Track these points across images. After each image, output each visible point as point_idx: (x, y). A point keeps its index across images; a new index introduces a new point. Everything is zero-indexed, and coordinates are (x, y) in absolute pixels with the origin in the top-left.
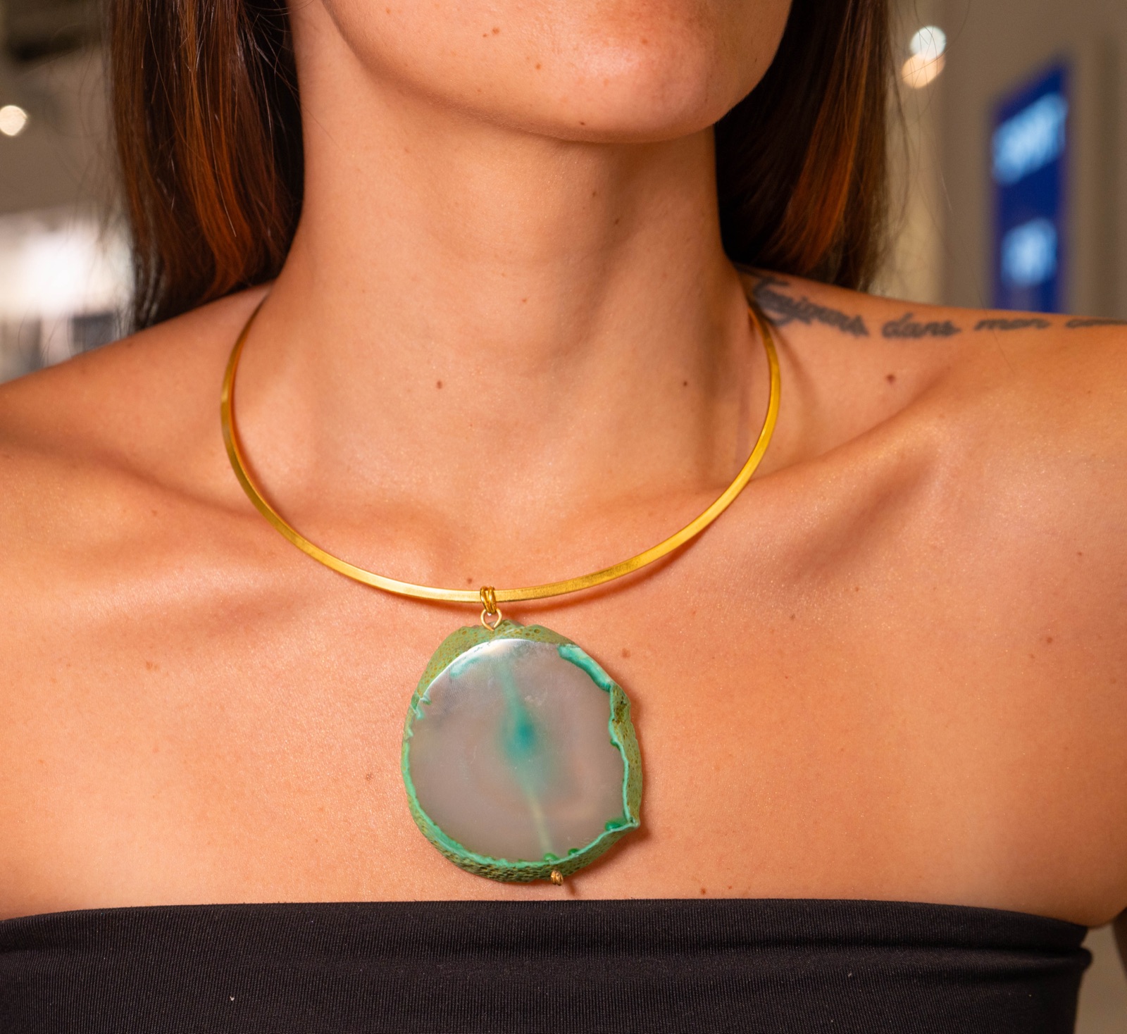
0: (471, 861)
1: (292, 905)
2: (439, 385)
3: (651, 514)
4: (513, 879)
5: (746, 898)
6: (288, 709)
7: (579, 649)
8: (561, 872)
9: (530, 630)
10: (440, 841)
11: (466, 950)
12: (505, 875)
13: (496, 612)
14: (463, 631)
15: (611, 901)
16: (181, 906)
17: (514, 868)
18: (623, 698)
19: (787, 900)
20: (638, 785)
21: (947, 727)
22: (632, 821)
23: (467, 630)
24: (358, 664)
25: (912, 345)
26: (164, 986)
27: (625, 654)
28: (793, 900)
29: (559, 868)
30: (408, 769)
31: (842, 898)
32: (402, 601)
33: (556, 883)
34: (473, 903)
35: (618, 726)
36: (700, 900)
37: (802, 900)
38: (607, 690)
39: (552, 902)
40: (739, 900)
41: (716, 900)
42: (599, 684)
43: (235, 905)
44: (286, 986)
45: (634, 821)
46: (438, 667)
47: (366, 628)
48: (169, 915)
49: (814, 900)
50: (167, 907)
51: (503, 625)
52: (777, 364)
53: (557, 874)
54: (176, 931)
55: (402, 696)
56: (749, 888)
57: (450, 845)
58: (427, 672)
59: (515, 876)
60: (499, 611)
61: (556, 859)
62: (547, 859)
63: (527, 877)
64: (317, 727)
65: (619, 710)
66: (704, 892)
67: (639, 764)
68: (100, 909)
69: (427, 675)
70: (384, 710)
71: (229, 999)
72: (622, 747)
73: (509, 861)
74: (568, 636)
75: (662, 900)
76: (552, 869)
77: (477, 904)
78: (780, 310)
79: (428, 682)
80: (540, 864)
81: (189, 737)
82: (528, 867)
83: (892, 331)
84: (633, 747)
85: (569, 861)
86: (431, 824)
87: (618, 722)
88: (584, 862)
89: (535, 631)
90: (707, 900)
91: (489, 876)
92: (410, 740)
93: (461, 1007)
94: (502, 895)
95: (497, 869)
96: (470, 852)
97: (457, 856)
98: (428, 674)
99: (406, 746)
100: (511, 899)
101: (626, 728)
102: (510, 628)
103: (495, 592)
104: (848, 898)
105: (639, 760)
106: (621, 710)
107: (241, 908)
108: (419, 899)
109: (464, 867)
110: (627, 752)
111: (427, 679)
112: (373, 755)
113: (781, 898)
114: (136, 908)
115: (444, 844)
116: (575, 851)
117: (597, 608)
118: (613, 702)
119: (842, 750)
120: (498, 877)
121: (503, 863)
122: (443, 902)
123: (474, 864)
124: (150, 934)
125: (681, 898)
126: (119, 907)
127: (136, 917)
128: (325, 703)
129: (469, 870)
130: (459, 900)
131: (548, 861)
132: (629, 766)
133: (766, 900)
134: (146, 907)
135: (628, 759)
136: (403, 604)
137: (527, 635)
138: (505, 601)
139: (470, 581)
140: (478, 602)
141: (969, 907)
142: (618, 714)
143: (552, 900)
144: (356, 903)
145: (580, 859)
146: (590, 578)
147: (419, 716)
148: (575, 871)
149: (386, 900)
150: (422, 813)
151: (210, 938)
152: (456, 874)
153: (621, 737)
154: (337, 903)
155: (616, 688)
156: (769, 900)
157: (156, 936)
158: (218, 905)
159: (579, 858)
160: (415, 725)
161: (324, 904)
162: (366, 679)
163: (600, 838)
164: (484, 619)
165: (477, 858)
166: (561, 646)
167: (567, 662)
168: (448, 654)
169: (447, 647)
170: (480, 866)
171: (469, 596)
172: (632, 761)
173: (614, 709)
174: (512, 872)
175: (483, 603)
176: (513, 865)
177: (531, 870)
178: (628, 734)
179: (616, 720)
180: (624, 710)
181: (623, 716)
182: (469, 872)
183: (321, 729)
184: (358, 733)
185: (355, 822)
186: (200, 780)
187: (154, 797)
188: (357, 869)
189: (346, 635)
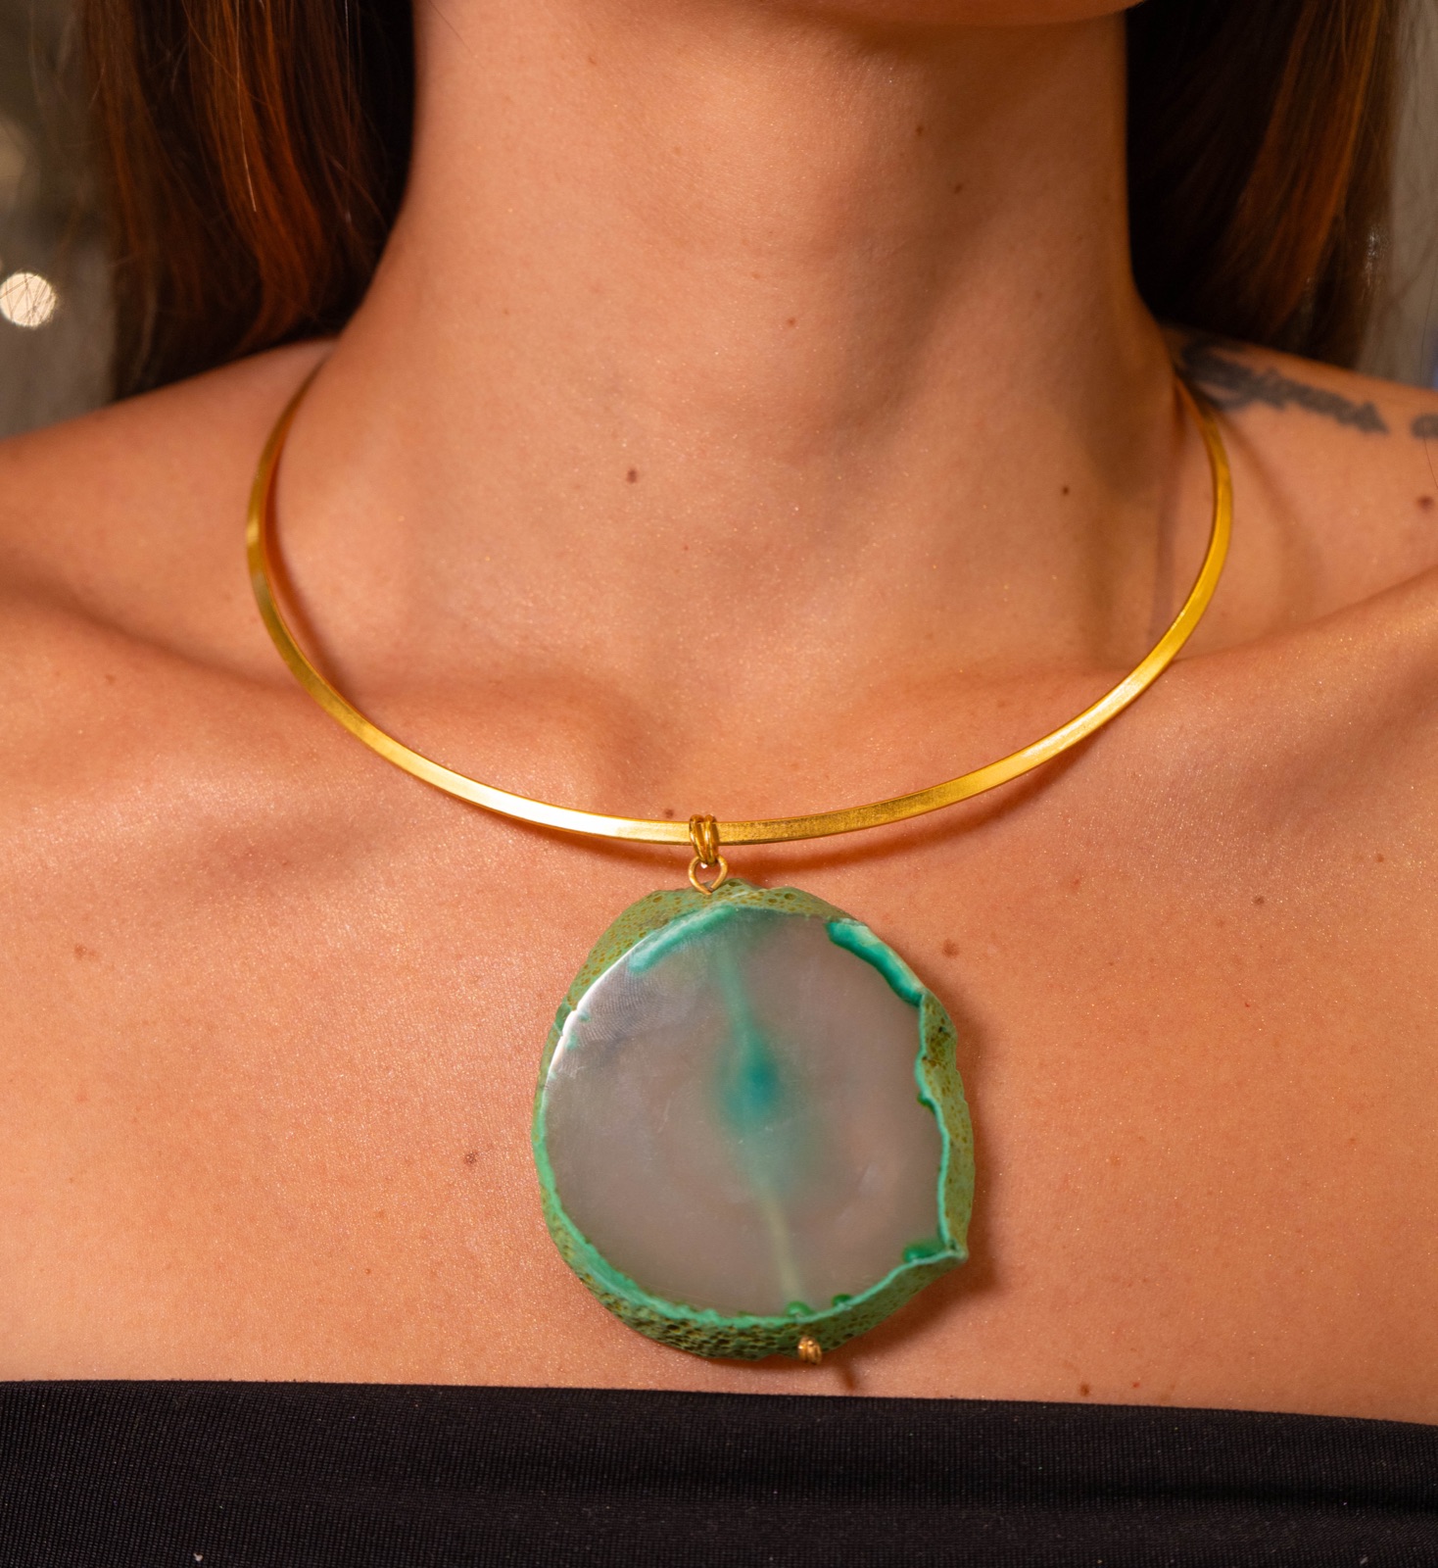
0: (652, 1312)
1: (318, 1385)
2: (633, 475)
3: (1002, 705)
4: (728, 1351)
5: (1168, 1405)
6: (330, 1034)
7: (866, 928)
8: (818, 1339)
9: (777, 895)
10: (595, 1273)
12: (714, 1341)
13: (716, 861)
14: (655, 898)
15: (911, 1400)
17: (731, 1327)
20: (967, 1182)
22: (954, 1247)
23: (663, 894)
24: (460, 957)
26: (73, 1529)
27: (950, 950)
28: (1258, 1413)
29: (814, 1330)
30: (545, 1139)
31: (1348, 1414)
36: (1080, 1405)
38: (913, 1002)
39: (801, 1397)
40: (1155, 1408)
41: (1110, 1406)
42: (899, 992)
44: (298, 1538)
45: (958, 1247)
46: (607, 956)
47: (478, 892)
48: (91, 1398)
50: (88, 1382)
51: (728, 886)
52: (1227, 466)
53: (810, 1343)
56: (1173, 1387)
57: (613, 1281)
58: (586, 967)
59: (732, 1344)
60: (722, 863)
61: (810, 1312)
62: (794, 1311)
63: (753, 1347)
65: (939, 1037)
66: (1085, 1390)
67: (970, 1145)
69: (586, 971)
71: (193, 1557)
72: (939, 1109)
73: (723, 1311)
74: (845, 906)
75: (1007, 1402)
76: (802, 1333)
77: (661, 1397)
78: (1230, 384)
79: (589, 983)
80: (777, 1322)
81: (146, 1077)
82: (756, 1326)
83: (1429, 429)
84: (960, 1112)
85: (834, 1319)
86: (581, 1240)
87: (933, 1064)
88: (861, 1324)
89: (787, 896)
90: (1093, 1405)
91: (684, 1345)
92: (548, 1087)
94: (707, 1381)
95: (698, 1330)
96: (651, 1293)
97: (625, 1303)
98: (590, 969)
100: (724, 1390)
101: (947, 1077)
102: (741, 890)
103: (719, 827)
104: (1361, 1415)
105: (970, 1137)
106: (939, 1044)
107: (224, 1388)
108: (553, 1384)
109: (638, 1324)
110: (949, 1117)
111: (585, 977)
112: (480, 1118)
113: (1234, 1408)
114: (32, 1382)
115: (604, 1280)
116: (845, 1298)
117: (898, 866)
118: (926, 1025)
119: (1353, 1140)
120: (700, 1346)
121: (710, 1318)
122: (598, 1390)
123: (656, 1318)
125: (1045, 1400)
127: (29, 1399)
128: (396, 1024)
129: (648, 1331)
130: (629, 1388)
131: (794, 1316)
132: (952, 1144)
133: (1206, 1410)
135: (950, 1130)
137: (771, 901)
138: (735, 843)
139: (671, 809)
140: (684, 844)
142: (933, 1050)
143: (801, 1394)
144: (436, 1388)
145: (855, 1316)
148: (843, 1341)
149: (491, 1384)
150: (565, 1220)
151: (164, 1444)
152: (624, 1341)
153: (939, 1091)
154: (402, 1386)
155: (930, 1001)
156: (1212, 1410)
157: (64, 1436)
158: (181, 1382)
159: (851, 1312)
161: (377, 1386)
162: (475, 982)
163: (893, 1275)
164: (695, 873)
165: (662, 1307)
166: (831, 921)
167: (842, 950)
168: (624, 933)
169: (626, 923)
170: (668, 1323)
171: (667, 832)
172: (957, 1136)
173: (927, 1039)
174: (727, 1336)
175: (696, 846)
176: (727, 1322)
177: (764, 1335)
178: (952, 1087)
179: (929, 1058)
180: (945, 1044)
181: (943, 1055)
182: (648, 1337)
183: (388, 1069)
184: (454, 1078)
185: (442, 1239)
186: (160, 1153)
187: (71, 1180)
188: (441, 1326)
189: (441, 904)
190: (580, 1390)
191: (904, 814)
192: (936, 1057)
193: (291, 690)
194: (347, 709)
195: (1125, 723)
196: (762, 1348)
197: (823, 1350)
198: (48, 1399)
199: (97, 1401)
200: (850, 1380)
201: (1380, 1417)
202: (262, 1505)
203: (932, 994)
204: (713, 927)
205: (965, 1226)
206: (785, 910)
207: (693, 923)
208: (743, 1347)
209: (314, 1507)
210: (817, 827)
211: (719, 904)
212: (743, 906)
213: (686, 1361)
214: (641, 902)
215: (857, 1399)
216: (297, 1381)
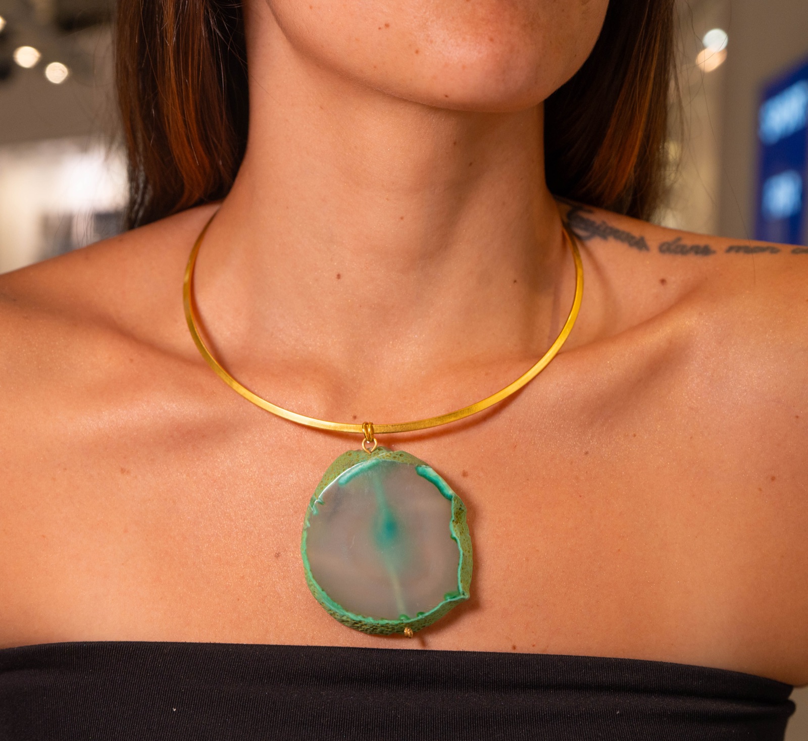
0: (348, 618)
1: (220, 645)
2: (339, 276)
3: (487, 374)
5: (545, 653)
6: (221, 505)
8: (412, 629)
9: (397, 455)
10: (326, 602)
11: (342, 683)
12: (372, 629)
13: (373, 440)
14: (349, 454)
15: (447, 651)
16: (141, 642)
17: (378, 624)
18: (461, 505)
19: (575, 656)
20: (470, 568)
21: (696, 537)
22: (464, 594)
23: (352, 452)
25: (680, 259)
27: (465, 474)
28: (579, 657)
29: (410, 625)
30: (306, 550)
31: (615, 657)
32: (306, 430)
33: (407, 637)
34: (348, 648)
35: (456, 526)
36: (512, 654)
37: (585, 657)
38: (449, 499)
39: (405, 650)
40: (540, 655)
41: (523, 654)
42: (444, 495)
43: (179, 643)
44: (213, 703)
45: (465, 594)
46: (330, 478)
47: (280, 448)
48: (132, 649)
49: (594, 657)
50: (131, 642)
51: (377, 450)
53: (408, 630)
54: (137, 660)
55: (303, 498)
56: (548, 646)
57: (333, 605)
58: (322, 482)
60: (375, 440)
61: (409, 619)
62: (402, 618)
63: (387, 631)
64: (241, 518)
65: (459, 513)
66: (514, 648)
67: (471, 553)
68: (84, 642)
70: (290, 508)
71: (172, 710)
72: (458, 541)
73: (374, 619)
74: (424, 459)
75: (484, 653)
76: (405, 626)
77: (351, 650)
78: (586, 229)
79: (322, 488)
80: (396, 622)
81: (150, 522)
82: (388, 624)
83: (665, 248)
84: (467, 541)
85: (418, 621)
86: (320, 590)
87: (457, 523)
88: (428, 622)
89: (401, 455)
90: (517, 654)
91: (360, 629)
92: (308, 529)
93: (337, 723)
94: (369, 643)
95: (366, 625)
96: (347, 611)
97: (338, 614)
98: (323, 483)
99: (305, 534)
100: (375, 647)
101: (462, 527)
102: (383, 452)
103: (374, 426)
104: (619, 657)
105: (471, 550)
106: (459, 514)
107: (183, 645)
108: (310, 644)
109: (342, 621)
110: (462, 544)
111: (321, 486)
112: (281, 539)
113: (571, 655)
114: (109, 642)
115: (329, 605)
116: (422, 613)
117: (446, 440)
118: (454, 508)
119: (619, 550)
120: (366, 630)
121: (370, 620)
123: (350, 620)
124: (118, 661)
125: (498, 651)
126: (97, 641)
127: (107, 648)
128: (248, 501)
131: (402, 620)
132: (463, 555)
133: (560, 656)
134: (116, 642)
135: (463, 549)
136: (306, 432)
137: (394, 457)
138: (380, 433)
139: (355, 417)
140: (361, 433)
141: (706, 668)
142: (457, 517)
143: (405, 648)
146: (442, 418)
147: (315, 512)
149: (286, 644)
150: (314, 582)
151: (161, 666)
153: (459, 533)
154: (252, 645)
155: (456, 498)
156: (562, 656)
157: (122, 662)
158: (167, 643)
159: (424, 619)
160: (312, 519)
161: (242, 645)
162: (278, 485)
163: (440, 605)
164: (364, 445)
165: (352, 616)
166: (418, 466)
167: (422, 478)
168: (337, 469)
169: (338, 464)
170: (354, 622)
171: (354, 429)
172: (466, 551)
173: (454, 513)
174: (376, 627)
175: (364, 434)
176: (377, 622)
177: (391, 627)
178: (464, 531)
179: (455, 521)
180: (462, 514)
181: (461, 518)
182: (346, 626)
183: (244, 520)
184: (271, 523)
185: (266, 587)
186: (157, 553)
187: (123, 564)
188: (266, 621)
189: (265, 453)
190: (320, 647)
191: (447, 421)
192: (458, 520)
193: (203, 365)
194: (226, 375)
195: (535, 383)
196: (389, 631)
197: (413, 632)
198: (116, 649)
199: (134, 650)
200: (423, 643)
201: (626, 657)
202: (199, 690)
203: (457, 495)
204: (371, 468)
205: (468, 585)
206: (400, 461)
207: (364, 466)
208: (383, 631)
209: (218, 691)
210: (413, 426)
211: (374, 458)
212: (383, 460)
213: (361, 635)
214: (344, 455)
215: (426, 651)
216: (212, 642)
